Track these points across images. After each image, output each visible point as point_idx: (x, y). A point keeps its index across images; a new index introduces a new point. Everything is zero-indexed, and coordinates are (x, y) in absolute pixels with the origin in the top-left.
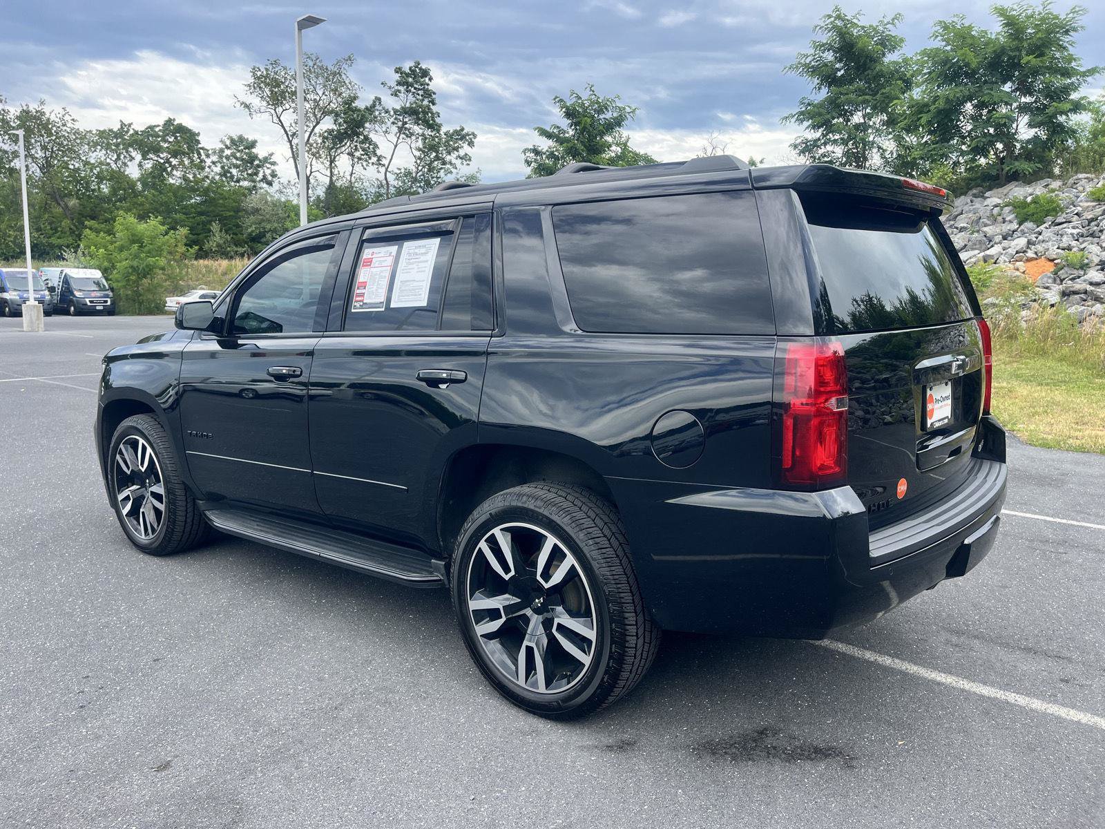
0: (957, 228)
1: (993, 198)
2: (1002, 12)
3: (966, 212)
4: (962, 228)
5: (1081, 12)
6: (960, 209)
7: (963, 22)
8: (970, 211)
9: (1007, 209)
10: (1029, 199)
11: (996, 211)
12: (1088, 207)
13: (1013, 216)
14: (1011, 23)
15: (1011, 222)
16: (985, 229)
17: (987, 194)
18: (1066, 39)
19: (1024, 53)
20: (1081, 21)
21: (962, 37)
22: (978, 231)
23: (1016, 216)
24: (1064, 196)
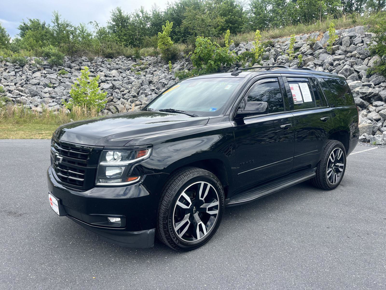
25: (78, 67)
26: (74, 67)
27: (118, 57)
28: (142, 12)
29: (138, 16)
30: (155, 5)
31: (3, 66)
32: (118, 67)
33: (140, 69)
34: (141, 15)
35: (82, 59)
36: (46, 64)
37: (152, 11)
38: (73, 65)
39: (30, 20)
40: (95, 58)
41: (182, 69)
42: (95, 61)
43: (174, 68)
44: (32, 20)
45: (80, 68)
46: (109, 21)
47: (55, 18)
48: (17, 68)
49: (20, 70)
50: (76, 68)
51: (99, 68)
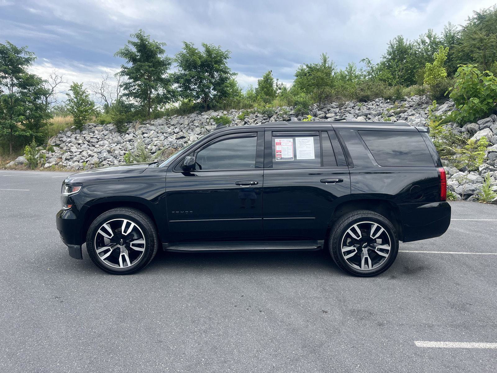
0: (195, 126)
1: (206, 116)
2: (204, 45)
3: (197, 120)
4: (197, 126)
5: (230, 52)
6: (194, 118)
7: (193, 46)
8: (198, 120)
9: (212, 120)
10: (219, 117)
11: (208, 120)
12: (239, 121)
13: (215, 123)
14: (208, 51)
15: (214, 125)
16: (206, 127)
17: (202, 114)
18: (224, 60)
19: (213, 63)
20: (230, 56)
21: (192, 52)
22: (203, 127)
23: (216, 123)
24: (230, 117)
25: (323, 115)
26: (320, 115)
27: (374, 100)
28: (429, 37)
29: (423, 42)
30: (450, 24)
31: (254, 117)
32: (367, 113)
33: (393, 114)
34: (428, 41)
35: (332, 105)
36: (293, 113)
37: (444, 32)
38: (319, 112)
39: (307, 66)
40: (347, 103)
41: (449, 110)
42: (346, 107)
43: (439, 110)
44: (309, 65)
45: (325, 116)
46: (384, 55)
47: (323, 61)
48: (264, 120)
49: (266, 121)
50: (321, 116)
51: (345, 115)
